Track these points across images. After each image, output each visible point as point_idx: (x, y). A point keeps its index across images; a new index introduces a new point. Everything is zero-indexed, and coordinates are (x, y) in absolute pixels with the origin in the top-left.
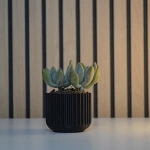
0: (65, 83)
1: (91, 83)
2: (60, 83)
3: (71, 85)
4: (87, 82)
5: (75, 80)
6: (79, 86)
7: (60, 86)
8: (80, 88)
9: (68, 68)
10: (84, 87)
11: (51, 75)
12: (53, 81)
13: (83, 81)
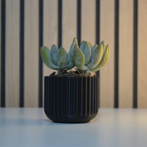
0: (68, 64)
1: (99, 64)
2: (62, 63)
3: (75, 67)
4: (95, 63)
5: (81, 60)
6: (84, 68)
7: (62, 68)
8: (85, 71)
9: (71, 46)
10: (90, 70)
11: (51, 54)
12: (53, 62)
13: (90, 62)
